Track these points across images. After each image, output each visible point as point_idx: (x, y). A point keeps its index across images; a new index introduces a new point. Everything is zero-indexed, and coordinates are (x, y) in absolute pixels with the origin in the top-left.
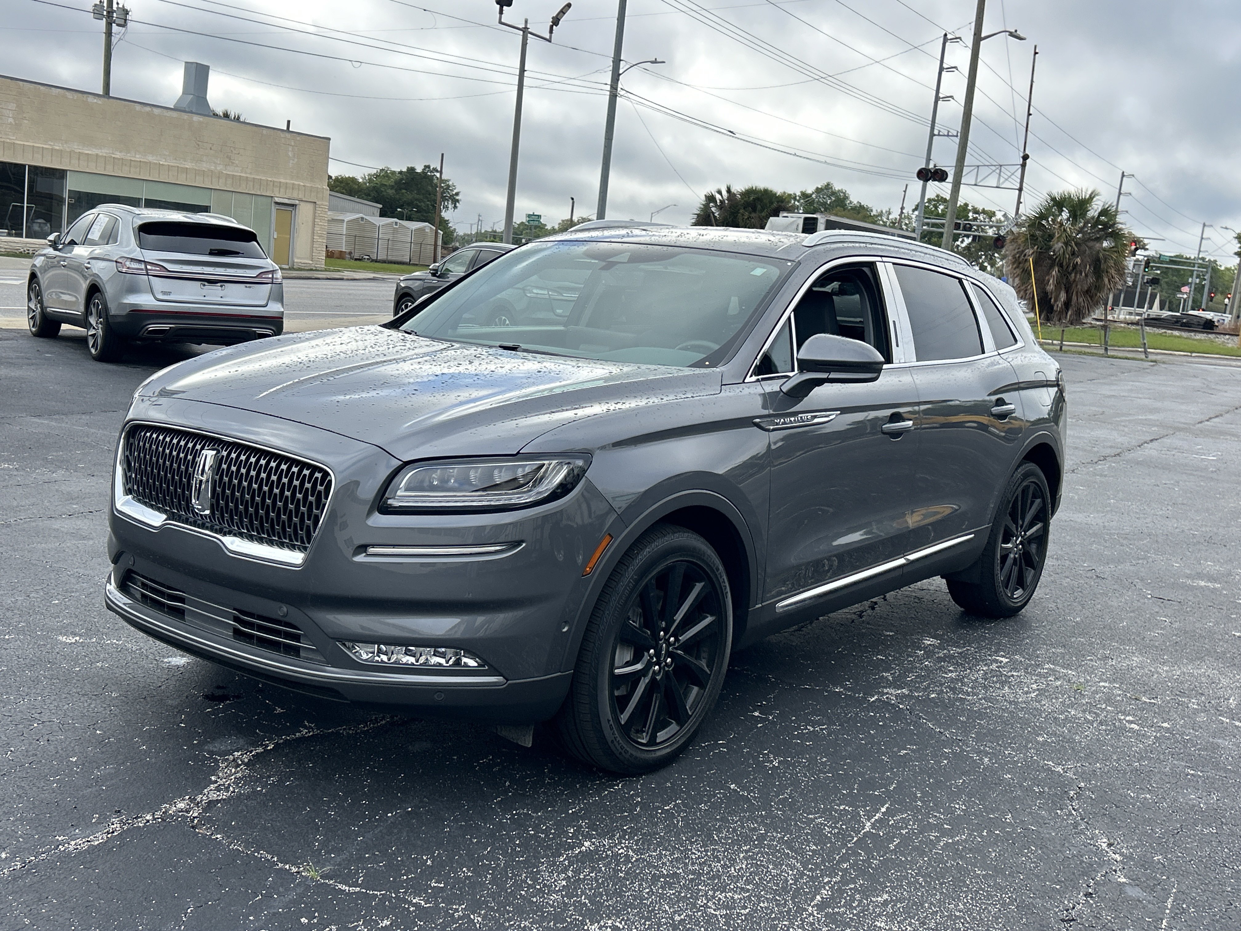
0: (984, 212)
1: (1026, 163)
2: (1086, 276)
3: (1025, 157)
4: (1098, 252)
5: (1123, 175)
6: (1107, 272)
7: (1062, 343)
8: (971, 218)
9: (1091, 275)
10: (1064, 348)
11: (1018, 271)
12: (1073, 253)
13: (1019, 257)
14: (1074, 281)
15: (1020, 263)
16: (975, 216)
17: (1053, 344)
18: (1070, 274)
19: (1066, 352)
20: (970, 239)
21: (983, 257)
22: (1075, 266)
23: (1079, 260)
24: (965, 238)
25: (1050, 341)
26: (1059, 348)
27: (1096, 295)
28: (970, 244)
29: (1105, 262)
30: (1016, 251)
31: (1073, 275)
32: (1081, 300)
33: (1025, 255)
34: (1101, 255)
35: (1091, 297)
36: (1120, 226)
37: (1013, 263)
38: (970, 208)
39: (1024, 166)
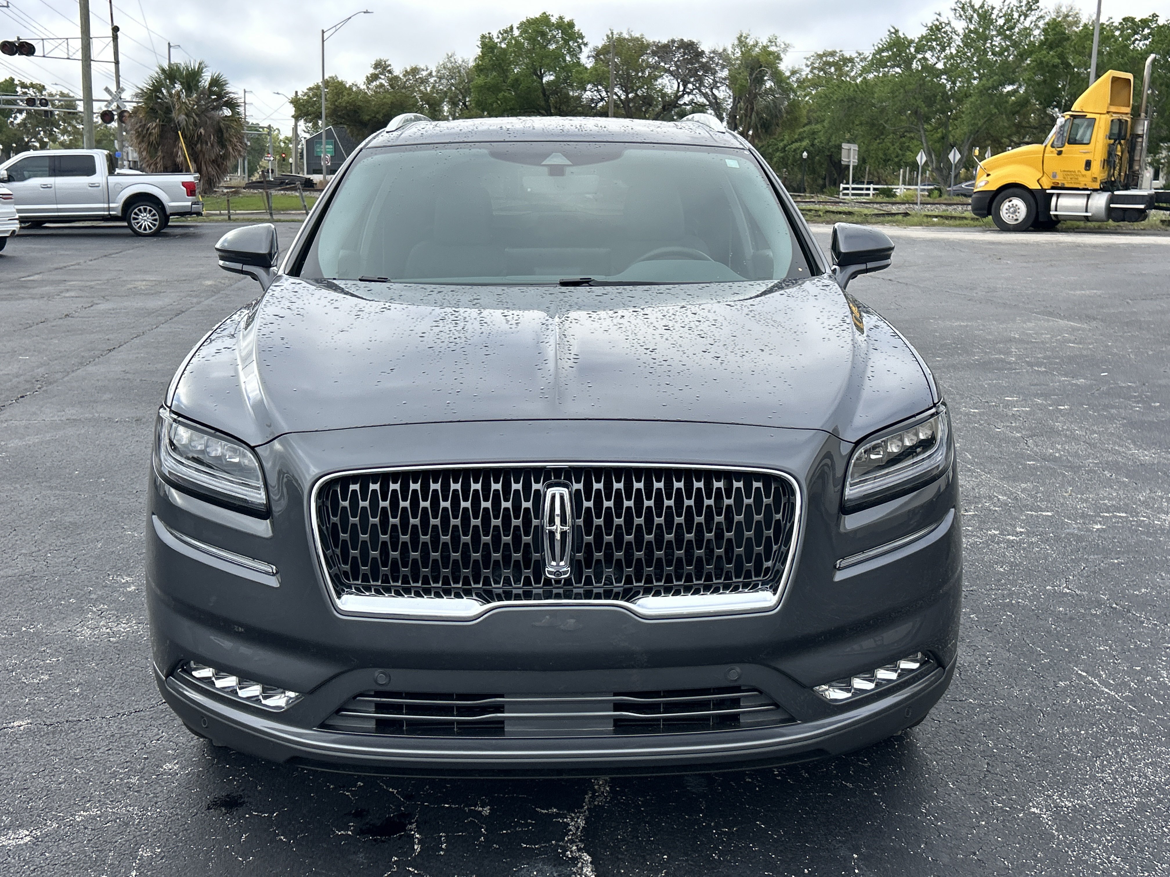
0: (32, 86)
1: (117, 36)
2: (212, 145)
3: (116, 29)
4: (219, 122)
5: (170, 46)
6: (230, 141)
7: (229, 212)
8: (20, 93)
9: (216, 145)
10: (232, 217)
11: (144, 145)
12: (195, 124)
13: (142, 131)
14: (201, 151)
15: (144, 137)
16: (24, 90)
17: (221, 214)
18: (196, 145)
19: (235, 220)
20: (24, 115)
21: (42, 133)
22: (200, 136)
23: (202, 130)
24: (18, 115)
25: (218, 212)
26: (227, 217)
27: (223, 164)
28: (24, 120)
29: (227, 131)
30: (139, 125)
31: (199, 146)
32: (210, 169)
33: (148, 129)
34: (222, 124)
35: (218, 166)
36: (232, 96)
37: (138, 137)
38: (16, 82)
39: (115, 38)
